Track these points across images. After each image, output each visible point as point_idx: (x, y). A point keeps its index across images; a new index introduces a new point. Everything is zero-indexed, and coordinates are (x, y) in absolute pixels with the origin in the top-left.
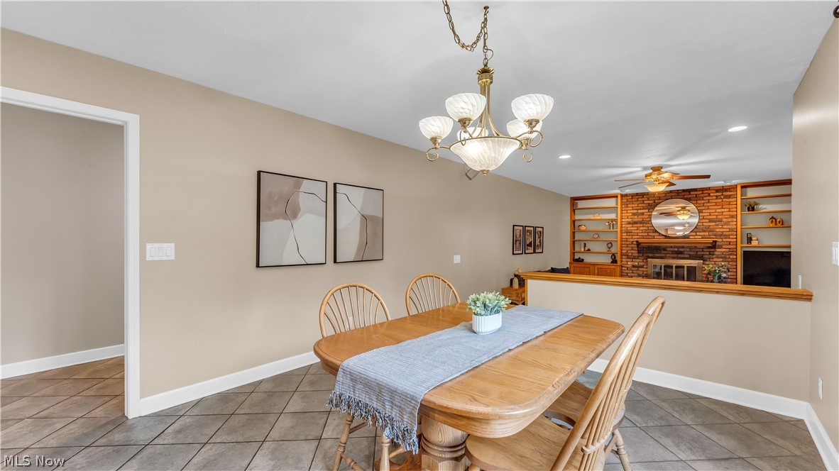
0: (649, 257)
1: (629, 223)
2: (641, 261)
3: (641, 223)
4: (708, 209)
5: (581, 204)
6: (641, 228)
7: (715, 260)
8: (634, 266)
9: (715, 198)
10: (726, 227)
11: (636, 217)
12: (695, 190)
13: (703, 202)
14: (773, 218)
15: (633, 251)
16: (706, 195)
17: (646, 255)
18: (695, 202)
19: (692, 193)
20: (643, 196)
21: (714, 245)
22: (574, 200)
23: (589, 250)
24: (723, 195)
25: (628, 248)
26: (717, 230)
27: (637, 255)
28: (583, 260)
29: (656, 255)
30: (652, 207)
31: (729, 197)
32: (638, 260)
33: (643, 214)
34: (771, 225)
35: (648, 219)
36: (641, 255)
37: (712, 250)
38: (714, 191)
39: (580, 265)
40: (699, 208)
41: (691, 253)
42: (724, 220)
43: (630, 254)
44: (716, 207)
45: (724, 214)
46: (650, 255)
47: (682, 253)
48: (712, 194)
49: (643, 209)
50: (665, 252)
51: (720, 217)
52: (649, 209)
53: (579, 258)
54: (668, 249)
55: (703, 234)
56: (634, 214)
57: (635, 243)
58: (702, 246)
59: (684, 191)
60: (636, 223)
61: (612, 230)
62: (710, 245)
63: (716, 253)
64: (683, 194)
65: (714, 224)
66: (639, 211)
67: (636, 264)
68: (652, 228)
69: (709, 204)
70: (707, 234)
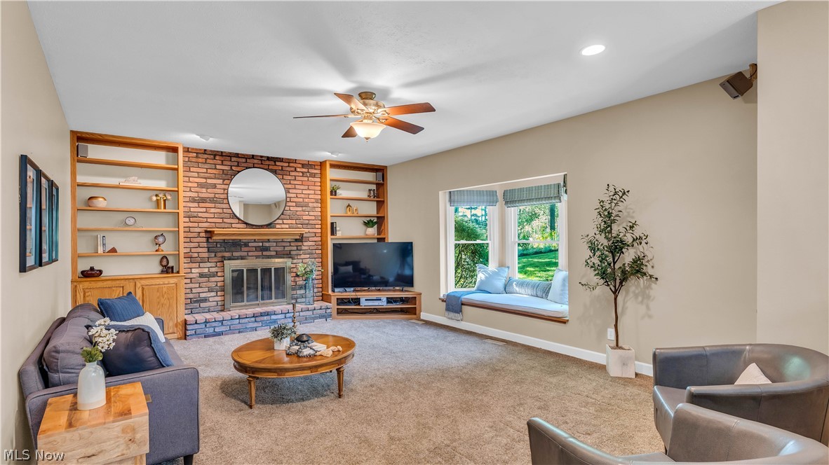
0: (224, 258)
1: (193, 200)
2: (213, 265)
3: (212, 200)
4: (295, 188)
5: (94, 151)
6: (213, 210)
7: (303, 256)
8: (201, 275)
9: (301, 174)
10: (311, 213)
11: (204, 190)
12: (281, 160)
13: (289, 178)
14: (349, 206)
15: (200, 250)
16: (293, 169)
17: (219, 255)
18: (281, 177)
19: (278, 163)
20: (215, 155)
21: (301, 239)
22: (81, 139)
23: (113, 250)
24: (308, 172)
25: (192, 245)
26: (305, 217)
27: (206, 255)
28: (101, 272)
29: (236, 254)
30: (229, 176)
31: (314, 175)
32: (209, 265)
33: (214, 186)
34: (349, 214)
35: (222, 196)
36: (213, 255)
37: (300, 244)
38: (300, 166)
39: (93, 285)
40: (286, 186)
41: (279, 249)
42: (310, 205)
43: (196, 255)
44: (302, 187)
45: (310, 196)
46: (227, 254)
47: (267, 249)
48: (298, 170)
49: (215, 178)
50: (246, 249)
51: (306, 200)
52: (224, 180)
53: (92, 269)
54: (250, 244)
55: (290, 222)
56: (200, 185)
57: (203, 235)
58: (289, 238)
59: (269, 159)
60: (203, 200)
61: (162, 210)
62: (298, 237)
63: (304, 248)
64: (268, 162)
65: (300, 209)
66: (209, 181)
67: (206, 270)
68: (229, 211)
69: (296, 182)
70: (294, 222)
